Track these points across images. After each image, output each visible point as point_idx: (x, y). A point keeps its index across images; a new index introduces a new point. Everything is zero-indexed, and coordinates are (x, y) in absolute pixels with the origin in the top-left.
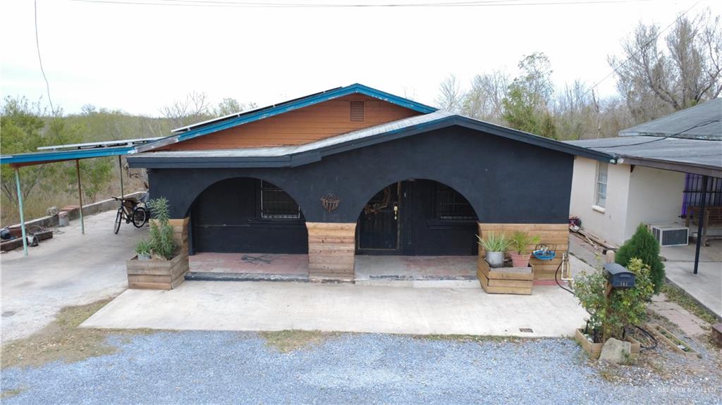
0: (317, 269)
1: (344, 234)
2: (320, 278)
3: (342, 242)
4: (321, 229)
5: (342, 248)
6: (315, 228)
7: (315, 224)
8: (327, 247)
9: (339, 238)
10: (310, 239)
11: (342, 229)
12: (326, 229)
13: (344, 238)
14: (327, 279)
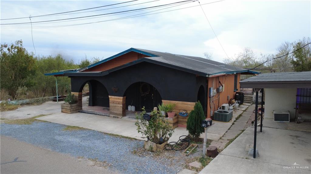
0: (111, 112)
1: (119, 101)
2: (113, 116)
3: (119, 103)
4: (113, 98)
5: (119, 105)
6: (111, 98)
7: (111, 96)
8: (115, 105)
9: (118, 102)
10: (110, 102)
11: (119, 99)
12: (114, 99)
13: (119, 102)
14: (115, 116)
